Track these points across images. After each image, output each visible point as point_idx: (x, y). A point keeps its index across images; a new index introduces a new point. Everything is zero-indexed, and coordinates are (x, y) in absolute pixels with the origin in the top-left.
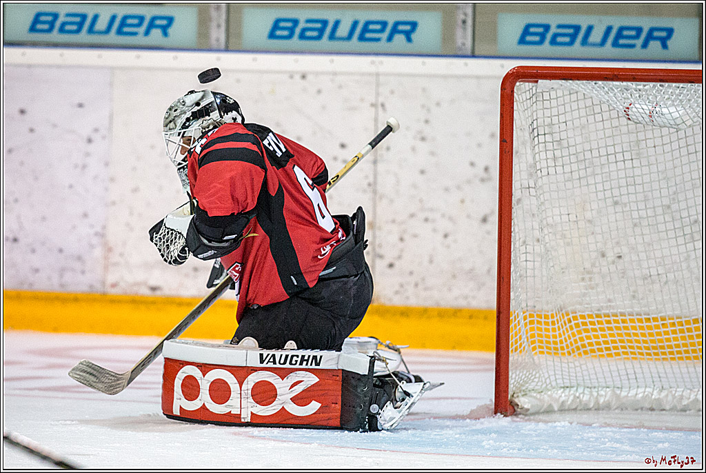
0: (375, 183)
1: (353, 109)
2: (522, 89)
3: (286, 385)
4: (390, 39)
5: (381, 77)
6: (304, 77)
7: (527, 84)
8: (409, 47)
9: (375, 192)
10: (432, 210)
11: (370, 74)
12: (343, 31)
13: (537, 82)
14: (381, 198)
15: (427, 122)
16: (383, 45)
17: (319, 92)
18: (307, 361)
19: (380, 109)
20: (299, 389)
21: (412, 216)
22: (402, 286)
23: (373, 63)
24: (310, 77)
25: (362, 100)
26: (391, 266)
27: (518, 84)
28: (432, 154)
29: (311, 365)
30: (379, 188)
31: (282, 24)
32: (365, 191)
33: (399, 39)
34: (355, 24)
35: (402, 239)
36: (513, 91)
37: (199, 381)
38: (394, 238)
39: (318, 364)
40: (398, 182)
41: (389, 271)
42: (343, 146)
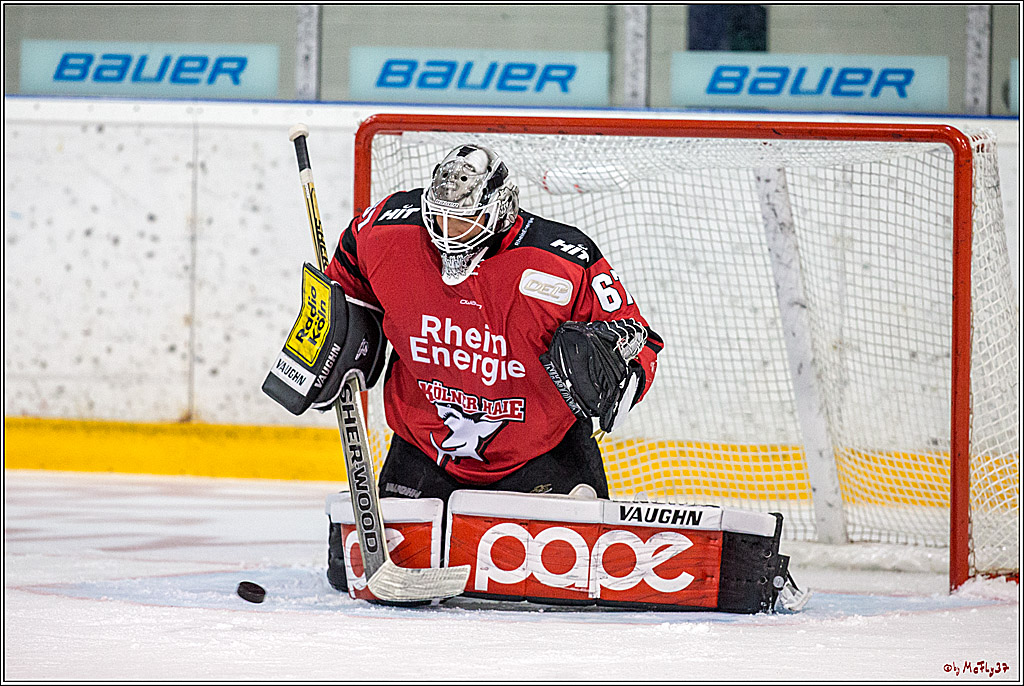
0: (194, 265)
1: (165, 170)
2: (382, 143)
3: (648, 550)
4: (212, 79)
5: (201, 131)
6: (100, 129)
7: (388, 137)
8: (235, 90)
9: (193, 277)
10: (266, 300)
11: (186, 126)
12: (151, 69)
13: (401, 134)
14: (200, 285)
15: (260, 186)
16: (202, 88)
17: (121, 148)
18: (683, 518)
19: (199, 170)
20: (666, 555)
21: (241, 308)
22: (228, 398)
23: (190, 111)
24: (108, 130)
25: (176, 159)
26: (214, 372)
27: (376, 136)
28: (267, 228)
29: (687, 523)
30: (198, 271)
31: (72, 61)
32: (180, 276)
33: (224, 79)
34: (167, 61)
35: (228, 338)
36: (370, 146)
37: (525, 545)
38: (218, 337)
39: (696, 523)
40: (223, 265)
41: (211, 379)
42: (152, 218)
